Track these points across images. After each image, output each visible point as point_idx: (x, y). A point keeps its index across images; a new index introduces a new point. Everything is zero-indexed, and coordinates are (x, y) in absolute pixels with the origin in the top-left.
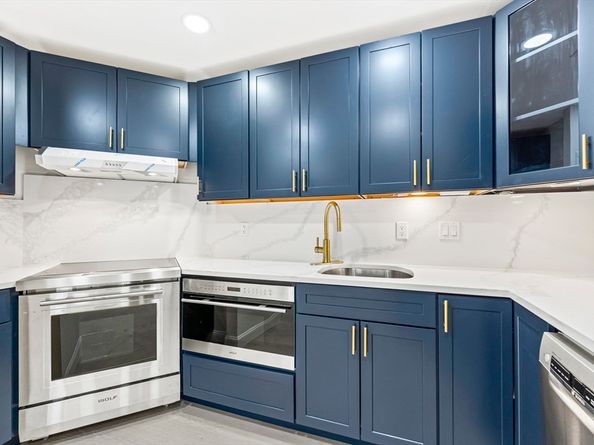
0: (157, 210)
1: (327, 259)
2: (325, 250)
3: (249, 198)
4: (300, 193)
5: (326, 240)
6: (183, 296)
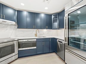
0: (7, 29)
2: (36, 35)
3: (27, 28)
4: (34, 28)
5: (36, 34)
6: (18, 42)
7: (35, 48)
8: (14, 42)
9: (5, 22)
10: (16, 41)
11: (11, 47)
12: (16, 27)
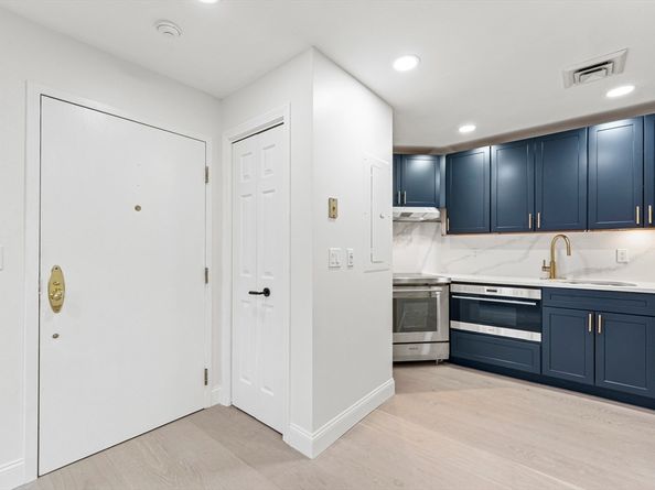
1: (553, 276)
2: (551, 269)
3: (490, 232)
4: (534, 229)
5: (553, 262)
6: (451, 294)
7: (536, 337)
8: (435, 288)
9: (408, 215)
10: (440, 288)
11: (427, 304)
12: (444, 227)
